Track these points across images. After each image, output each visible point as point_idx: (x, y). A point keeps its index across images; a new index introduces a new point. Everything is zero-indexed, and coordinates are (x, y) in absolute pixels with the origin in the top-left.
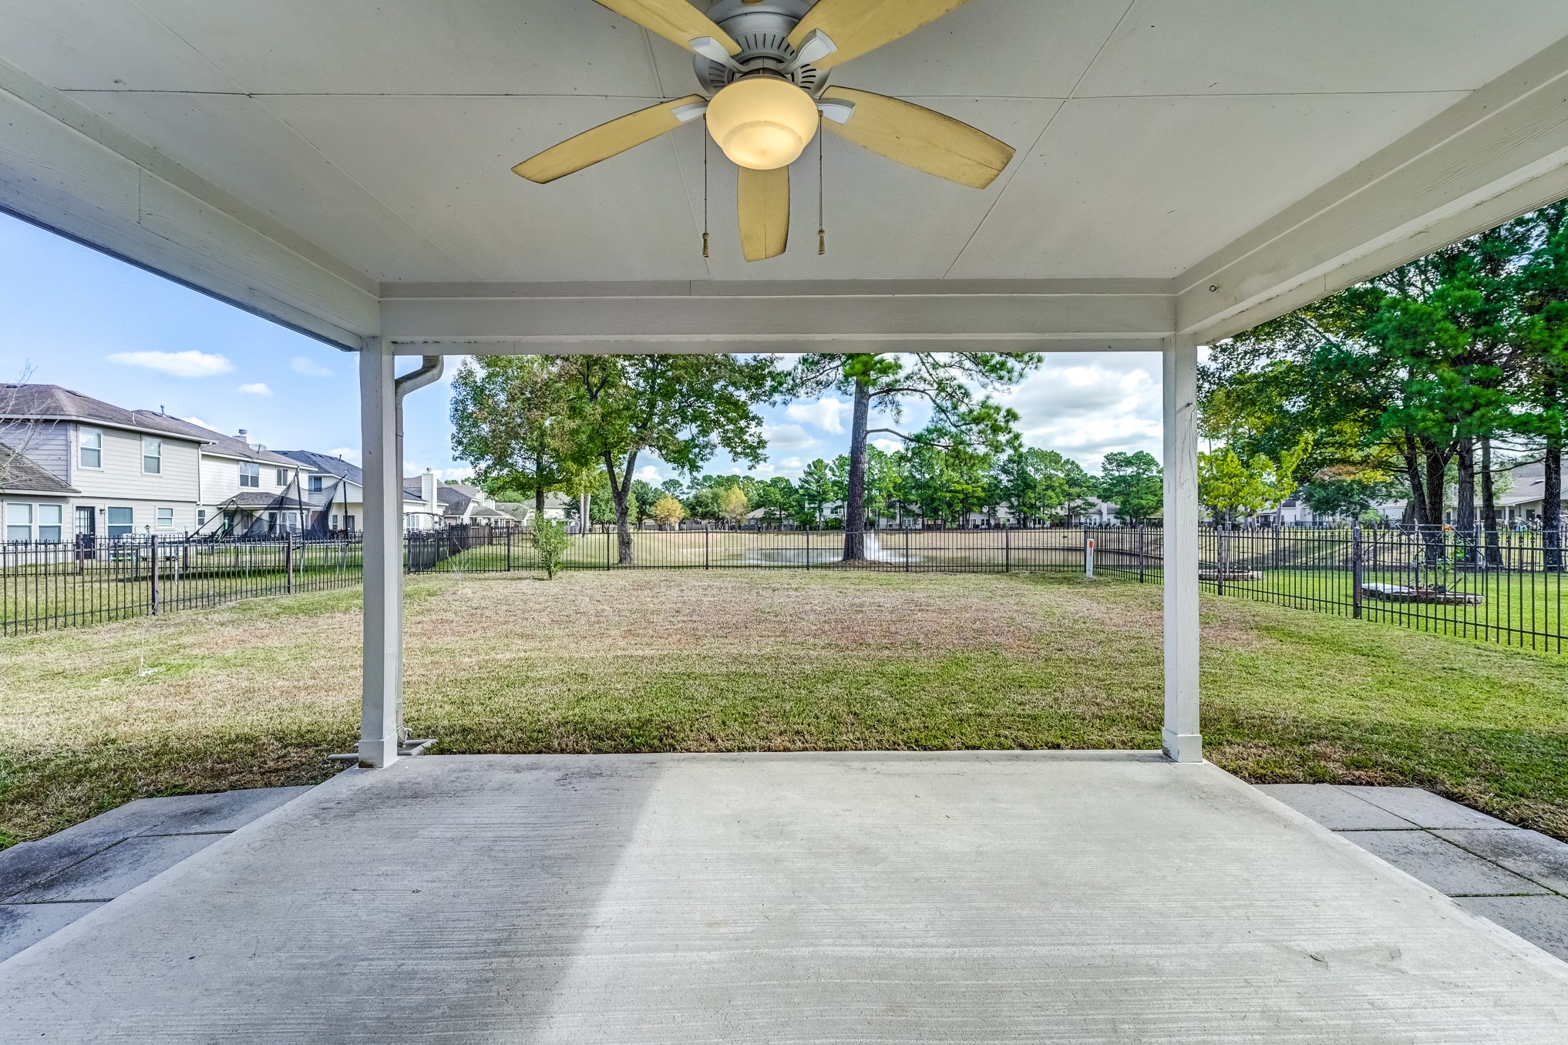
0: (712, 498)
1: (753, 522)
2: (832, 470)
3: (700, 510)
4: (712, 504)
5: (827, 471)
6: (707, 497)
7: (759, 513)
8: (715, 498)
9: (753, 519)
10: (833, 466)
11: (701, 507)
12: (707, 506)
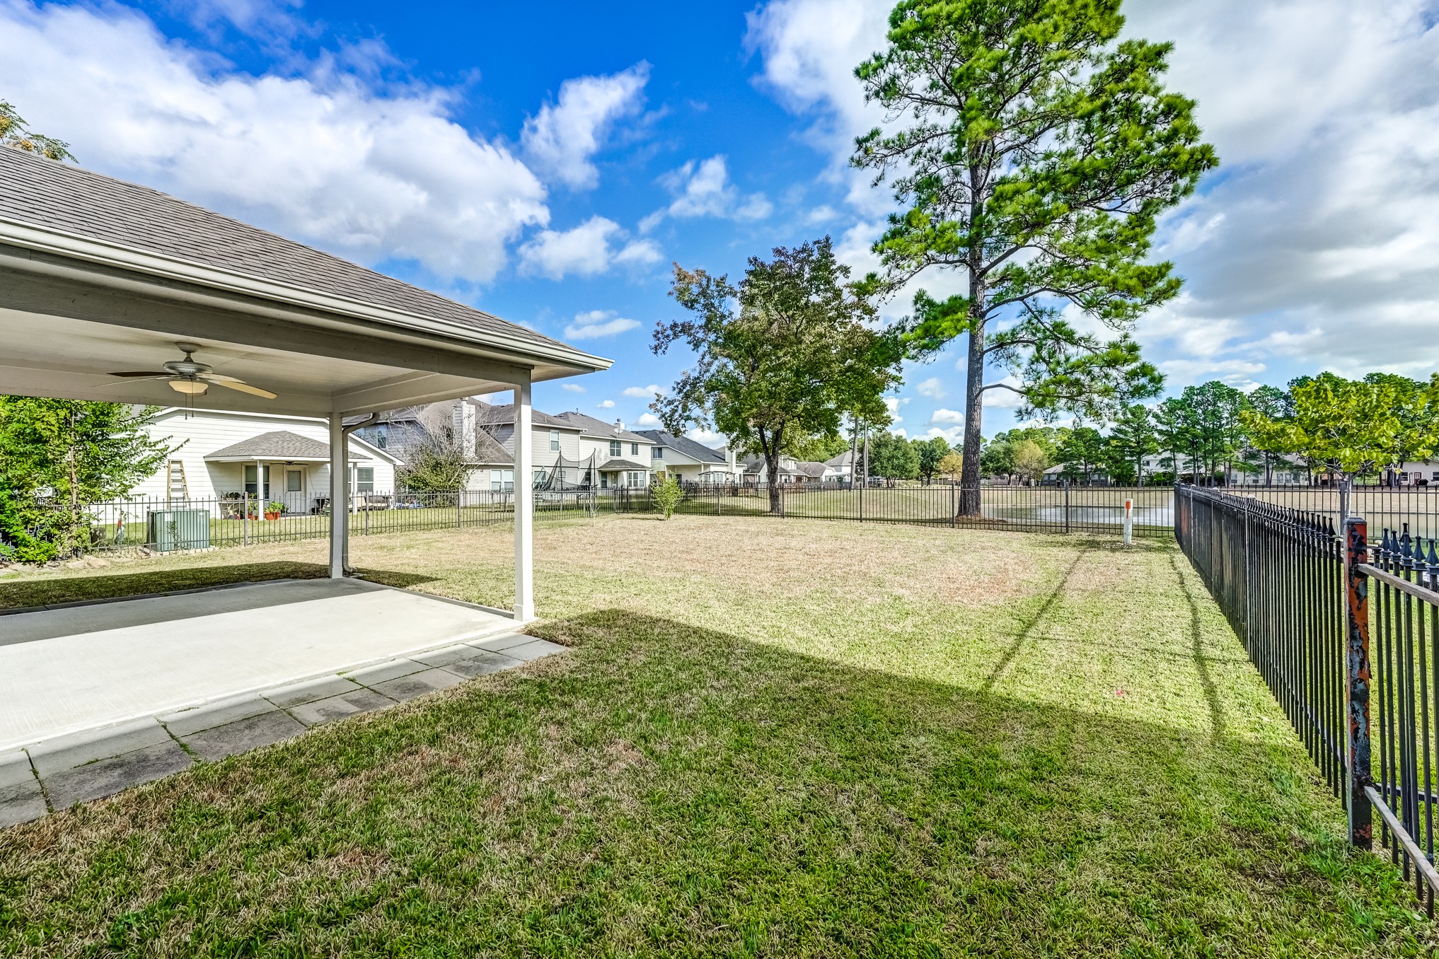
0: (1004, 453)
1: (1054, 478)
2: (1156, 416)
3: (991, 465)
4: (1004, 459)
5: (1150, 418)
6: (999, 453)
7: (1059, 468)
8: (1008, 452)
9: (1054, 474)
10: (1159, 412)
11: (992, 462)
12: (998, 461)
